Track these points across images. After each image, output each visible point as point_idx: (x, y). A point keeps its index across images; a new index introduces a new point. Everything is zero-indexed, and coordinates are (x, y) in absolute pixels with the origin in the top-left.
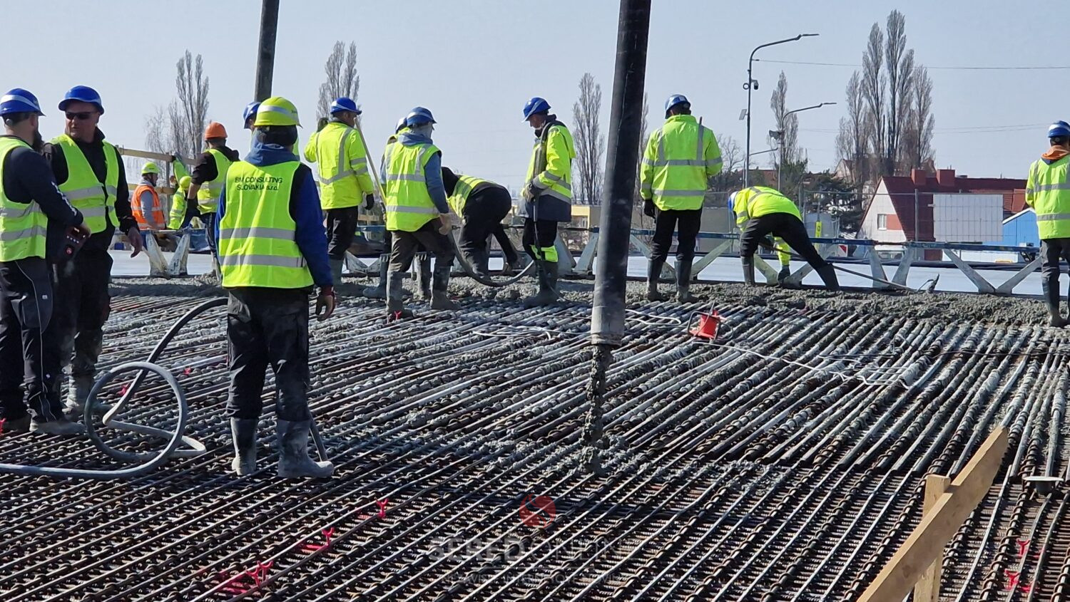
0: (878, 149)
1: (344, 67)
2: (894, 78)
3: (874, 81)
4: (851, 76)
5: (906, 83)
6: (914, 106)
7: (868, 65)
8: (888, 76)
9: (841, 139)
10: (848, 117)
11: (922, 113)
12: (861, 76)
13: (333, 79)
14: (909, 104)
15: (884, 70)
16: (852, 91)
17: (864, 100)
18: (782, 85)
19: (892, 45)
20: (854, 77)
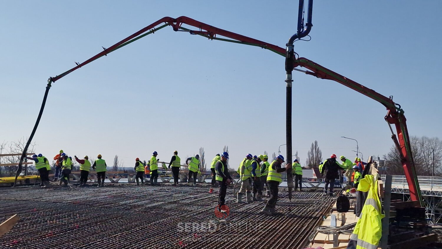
0: (313, 163)
3: (313, 152)
4: (308, 151)
5: (318, 152)
6: (319, 156)
7: (311, 149)
8: (315, 151)
9: (307, 161)
10: (308, 158)
11: (320, 157)
12: (310, 151)
15: (314, 150)
16: (309, 153)
17: (311, 155)
18: (297, 153)
19: (315, 146)
20: (309, 151)
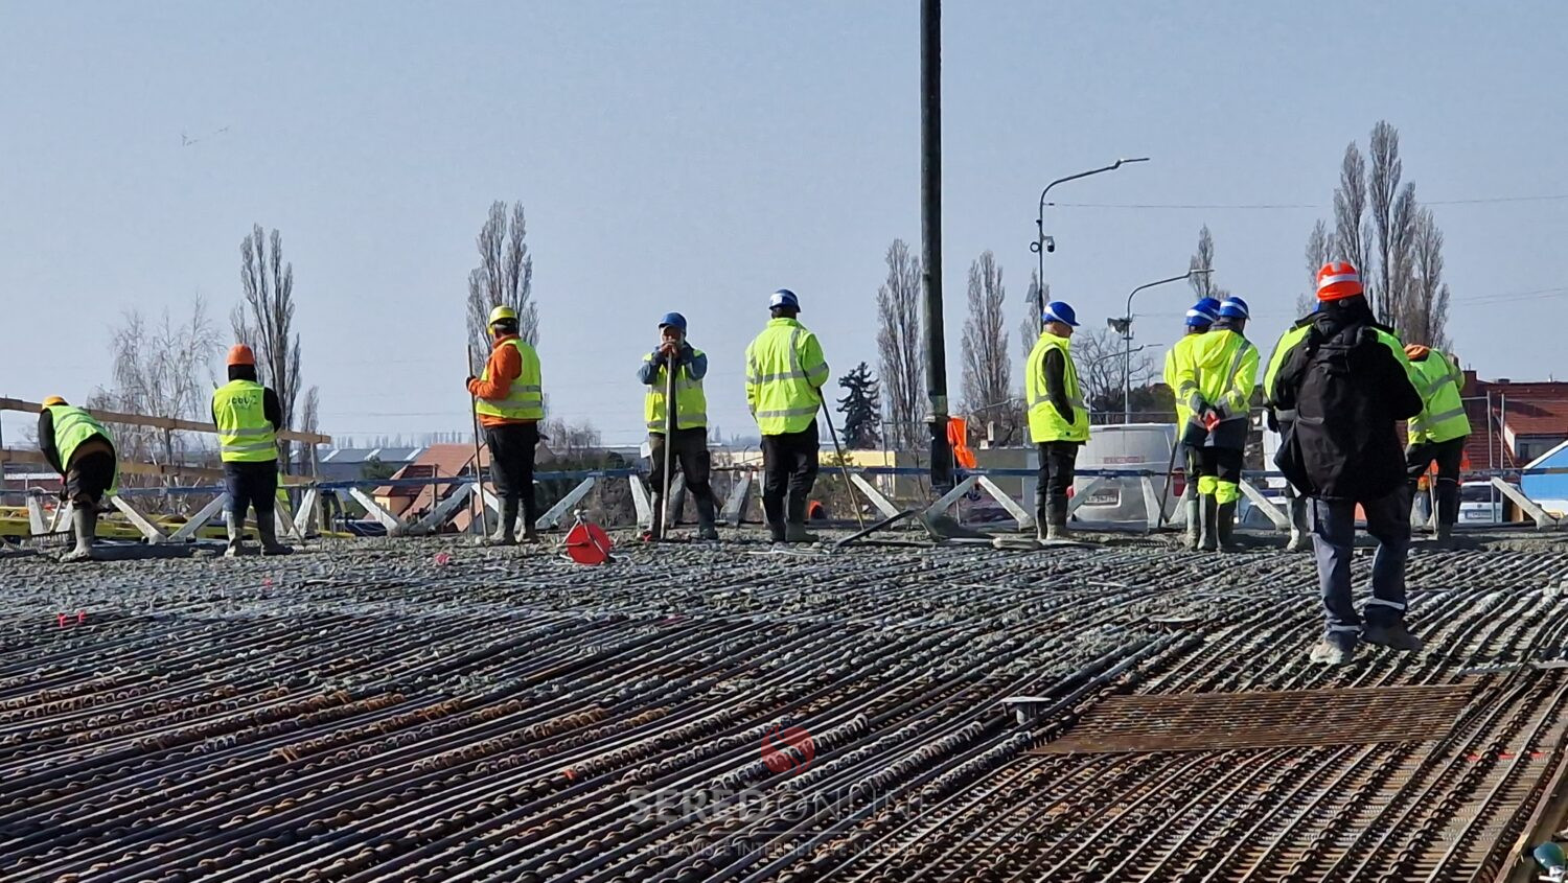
1: (507, 241)
2: (1384, 229)
3: (1353, 234)
4: (1312, 229)
5: (1405, 236)
6: (1416, 273)
7: (1343, 209)
8: (1375, 227)
11: (1430, 283)
12: (1331, 227)
13: (490, 261)
14: (1409, 269)
15: (1368, 215)
18: (1204, 248)
19: (1379, 178)
20: (1320, 228)
